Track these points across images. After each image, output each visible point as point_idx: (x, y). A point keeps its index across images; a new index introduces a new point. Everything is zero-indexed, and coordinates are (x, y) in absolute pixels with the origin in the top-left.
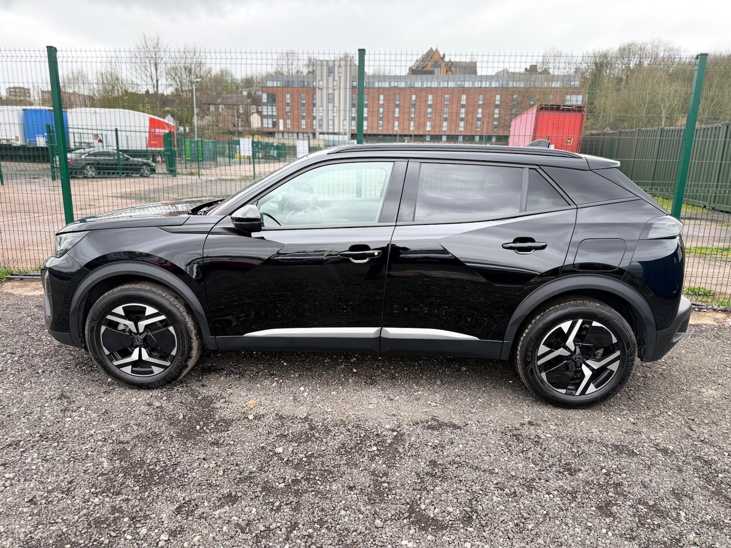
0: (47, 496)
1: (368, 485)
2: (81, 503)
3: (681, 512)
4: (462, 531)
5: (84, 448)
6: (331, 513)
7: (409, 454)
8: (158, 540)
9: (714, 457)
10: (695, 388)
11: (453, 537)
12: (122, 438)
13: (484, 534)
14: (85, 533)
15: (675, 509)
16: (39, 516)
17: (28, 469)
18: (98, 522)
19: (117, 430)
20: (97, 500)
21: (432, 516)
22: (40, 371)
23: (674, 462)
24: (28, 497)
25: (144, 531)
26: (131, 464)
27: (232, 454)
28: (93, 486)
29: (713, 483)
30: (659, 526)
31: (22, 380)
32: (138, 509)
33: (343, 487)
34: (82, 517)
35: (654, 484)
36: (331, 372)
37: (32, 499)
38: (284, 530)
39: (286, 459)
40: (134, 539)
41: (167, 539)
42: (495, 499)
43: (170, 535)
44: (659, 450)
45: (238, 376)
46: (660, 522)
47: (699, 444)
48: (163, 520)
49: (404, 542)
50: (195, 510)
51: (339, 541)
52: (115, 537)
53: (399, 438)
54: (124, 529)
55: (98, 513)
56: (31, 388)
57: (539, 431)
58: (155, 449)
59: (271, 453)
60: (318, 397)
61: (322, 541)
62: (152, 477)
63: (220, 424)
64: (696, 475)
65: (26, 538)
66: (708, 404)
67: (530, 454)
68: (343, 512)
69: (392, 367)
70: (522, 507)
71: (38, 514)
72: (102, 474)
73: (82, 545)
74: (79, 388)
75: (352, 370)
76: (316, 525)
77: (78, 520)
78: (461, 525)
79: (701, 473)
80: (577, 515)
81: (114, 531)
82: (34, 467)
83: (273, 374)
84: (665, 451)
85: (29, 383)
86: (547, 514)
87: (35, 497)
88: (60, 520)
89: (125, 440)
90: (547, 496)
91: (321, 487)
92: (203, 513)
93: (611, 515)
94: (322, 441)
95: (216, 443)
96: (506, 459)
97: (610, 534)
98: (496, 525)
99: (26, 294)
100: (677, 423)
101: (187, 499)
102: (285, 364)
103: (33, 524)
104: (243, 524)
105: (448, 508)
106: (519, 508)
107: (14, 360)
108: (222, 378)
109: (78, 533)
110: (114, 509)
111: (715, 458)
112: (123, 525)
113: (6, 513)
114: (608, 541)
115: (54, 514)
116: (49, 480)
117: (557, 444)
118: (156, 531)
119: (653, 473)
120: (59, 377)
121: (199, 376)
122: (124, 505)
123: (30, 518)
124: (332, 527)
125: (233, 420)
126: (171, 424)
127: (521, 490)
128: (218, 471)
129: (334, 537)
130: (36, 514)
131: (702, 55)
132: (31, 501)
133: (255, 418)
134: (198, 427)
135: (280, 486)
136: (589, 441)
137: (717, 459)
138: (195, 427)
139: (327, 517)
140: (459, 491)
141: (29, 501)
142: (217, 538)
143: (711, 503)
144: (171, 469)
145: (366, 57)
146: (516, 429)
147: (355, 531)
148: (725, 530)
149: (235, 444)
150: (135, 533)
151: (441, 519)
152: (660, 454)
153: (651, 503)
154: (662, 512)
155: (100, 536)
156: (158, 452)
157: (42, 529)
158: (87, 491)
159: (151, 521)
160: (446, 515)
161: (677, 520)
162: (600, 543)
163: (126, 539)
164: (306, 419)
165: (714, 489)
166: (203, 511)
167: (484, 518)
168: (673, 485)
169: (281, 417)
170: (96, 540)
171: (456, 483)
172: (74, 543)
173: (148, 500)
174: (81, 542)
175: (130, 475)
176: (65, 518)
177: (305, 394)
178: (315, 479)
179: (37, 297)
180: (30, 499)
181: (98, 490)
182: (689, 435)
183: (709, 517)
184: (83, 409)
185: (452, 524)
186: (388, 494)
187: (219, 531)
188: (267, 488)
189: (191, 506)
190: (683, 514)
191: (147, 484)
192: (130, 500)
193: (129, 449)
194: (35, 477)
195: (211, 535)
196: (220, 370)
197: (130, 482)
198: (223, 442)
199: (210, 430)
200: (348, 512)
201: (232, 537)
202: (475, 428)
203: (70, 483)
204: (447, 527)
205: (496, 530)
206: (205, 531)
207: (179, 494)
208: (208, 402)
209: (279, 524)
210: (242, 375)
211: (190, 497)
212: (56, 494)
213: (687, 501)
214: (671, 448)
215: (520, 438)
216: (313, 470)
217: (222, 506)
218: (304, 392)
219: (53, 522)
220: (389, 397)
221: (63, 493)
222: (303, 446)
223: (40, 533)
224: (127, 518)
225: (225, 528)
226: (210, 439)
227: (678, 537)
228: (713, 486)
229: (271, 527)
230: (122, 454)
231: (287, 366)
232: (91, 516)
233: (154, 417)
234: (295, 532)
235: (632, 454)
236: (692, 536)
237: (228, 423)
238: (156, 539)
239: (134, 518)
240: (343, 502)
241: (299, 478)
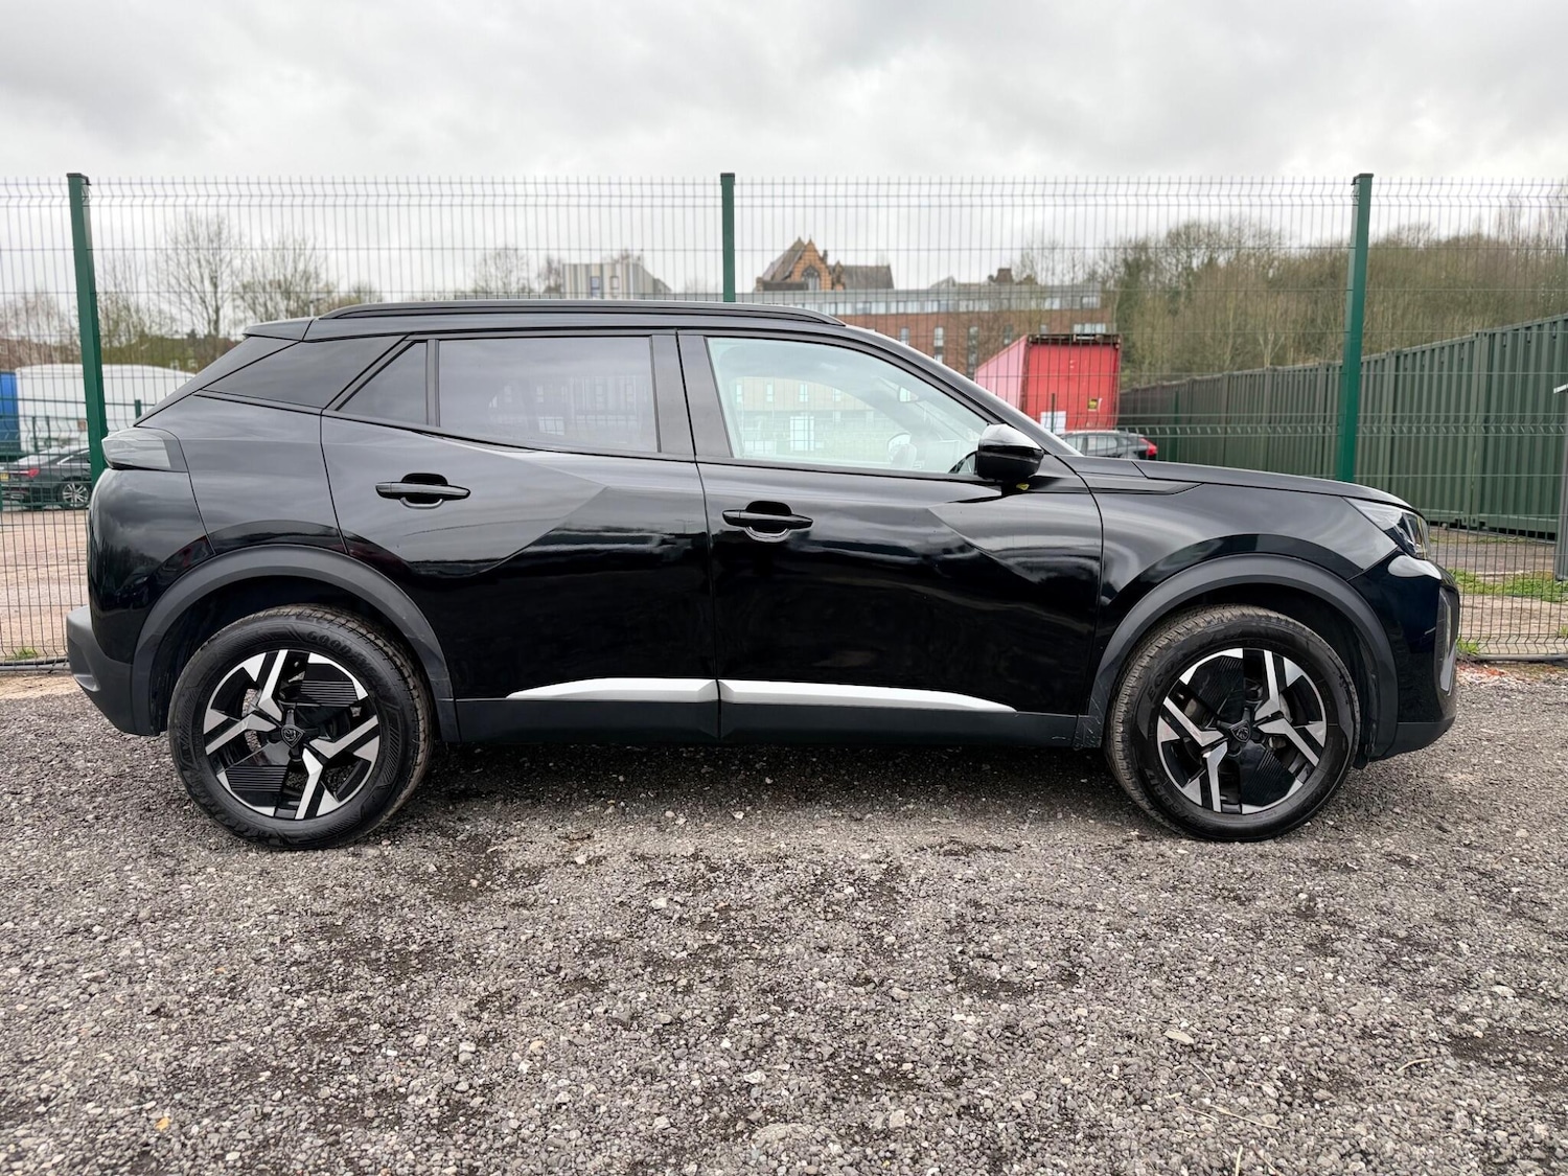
0: (190, 1003)
1: (856, 942)
2: (268, 1008)
3: (1460, 943)
4: (1064, 993)
5: (241, 927)
6: (796, 987)
7: (922, 894)
8: (455, 1053)
9: (1496, 866)
10: (1431, 773)
11: (1050, 1003)
12: (316, 907)
13: (1107, 994)
14: (295, 1052)
15: (1448, 939)
16: (184, 1033)
17: (129, 966)
18: (317, 1035)
19: (301, 897)
20: (300, 1002)
21: (999, 977)
22: (90, 817)
23: (1427, 877)
24: (149, 1006)
25: (421, 1040)
26: (353, 943)
27: (562, 918)
28: (283, 980)
29: (1505, 901)
30: (1426, 964)
31: (56, 834)
32: (395, 1009)
33: (806, 949)
34: (278, 1028)
35: (1397, 908)
36: (721, 787)
37: (158, 1009)
38: (710, 1019)
39: (676, 916)
40: (404, 1055)
41: (473, 1049)
42: (1111, 944)
43: (478, 1045)
44: (1395, 862)
45: (529, 801)
46: (1425, 959)
47: (1463, 850)
48: (454, 1021)
49: (957, 1017)
50: (515, 1004)
51: (828, 1026)
52: (361, 1054)
53: (894, 872)
54: (376, 1041)
55: (310, 1020)
56: (81, 846)
57: (1162, 848)
58: (395, 919)
59: (643, 910)
60: (709, 824)
61: (795, 1028)
62: (405, 960)
63: (518, 876)
64: (1470, 891)
65: (170, 1068)
66: (1462, 793)
67: (1156, 880)
68: (820, 985)
69: (843, 772)
70: (1167, 953)
71: (182, 1030)
72: (296, 963)
73: (296, 1071)
74: (190, 839)
75: (763, 781)
76: (773, 1007)
77: (272, 1035)
78: (1059, 986)
79: (1479, 890)
80: (1272, 958)
81: (356, 1044)
82: (142, 961)
83: (601, 796)
84: (1405, 862)
85: (73, 837)
86: (1216, 961)
87: (163, 1005)
88: (231, 1036)
89: (326, 909)
90: (1209, 935)
91: (764, 952)
92: (534, 1007)
93: (1334, 954)
94: (741, 886)
95: (520, 904)
96: (1113, 889)
97: (1341, 979)
98: (1126, 981)
99: (8, 697)
100: (1415, 823)
101: (492, 989)
102: (621, 778)
103: (175, 1046)
104: (625, 1018)
105: (1027, 962)
106: (1162, 956)
107: (23, 802)
108: (498, 806)
109: (280, 1053)
110: (343, 1014)
111: (1499, 867)
112: (371, 1035)
113: (109, 1033)
114: (1340, 990)
115: (216, 1030)
116: (184, 978)
117: (1202, 864)
118: (447, 1039)
119: (1393, 894)
120: (136, 824)
121: (447, 806)
122: (363, 1007)
123: (166, 1037)
124: (806, 1007)
125: (543, 868)
126: (414, 881)
127: (1156, 931)
128: (541, 944)
129: (816, 1022)
130: (177, 1032)
131: (1362, 176)
132: (156, 1012)
133: (589, 862)
134: (474, 883)
135: (679, 956)
136: (1261, 856)
137: (1502, 868)
138: (468, 883)
139: (792, 994)
140: (1038, 939)
141: (153, 1013)
142: (576, 1041)
143: (1509, 927)
144: (442, 948)
145: (737, 190)
146: (1118, 848)
147: (857, 1009)
148: (1545, 963)
149: (561, 903)
150: (404, 1047)
151: (1017, 980)
152: (1396, 867)
153: (1402, 934)
154: (1425, 945)
155: (330, 1055)
156: (403, 922)
157: (199, 1053)
158: (276, 990)
159: (430, 1026)
160: (1025, 974)
161: (1456, 952)
162: (1326, 993)
163: (385, 1057)
164: (695, 857)
165: (1509, 910)
166: (531, 1004)
167: (1100, 974)
168: (1433, 906)
169: (643, 858)
170: (322, 1062)
171: (1028, 927)
172: (277, 1068)
173: (411, 996)
174: (293, 1064)
175: (357, 960)
176: (242, 1033)
177: (681, 821)
178: (746, 941)
179: (36, 701)
180: (154, 1008)
181: (297, 987)
182: (1441, 839)
183: (1511, 947)
184: (211, 870)
185: (1041, 986)
186: (900, 954)
187: (578, 1032)
188: (653, 961)
189: (504, 999)
190: (1464, 946)
191: (398, 972)
192: (372, 998)
193: (340, 923)
194: (150, 975)
195: (562, 1038)
196: (488, 794)
197: (362, 971)
198: (536, 901)
199: (501, 885)
200: (830, 984)
201: (607, 1039)
202: (1037, 850)
203: (233, 979)
204: (1032, 992)
205: (1128, 988)
206: (549, 1034)
207: (473, 983)
208: (478, 844)
209: (697, 1012)
210: (537, 800)
211: (498, 985)
212: (207, 997)
213: (1465, 929)
214: (1415, 857)
215: (1129, 859)
216: (739, 929)
217: (569, 994)
218: (674, 820)
219: (218, 1040)
220: (851, 816)
221: (221, 996)
222: (703, 897)
223: (199, 1059)
224: (378, 1025)
225: (587, 1026)
226: (506, 899)
227: (1465, 976)
228: (1506, 905)
229: (683, 1017)
230: (329, 931)
231: (625, 782)
232: (298, 1025)
233: (375, 873)
234: (735, 1020)
235: (1347, 869)
236: (1490, 973)
237: (535, 874)
238: (450, 1052)
239: (390, 1025)
240: (816, 970)
241: (714, 942)
